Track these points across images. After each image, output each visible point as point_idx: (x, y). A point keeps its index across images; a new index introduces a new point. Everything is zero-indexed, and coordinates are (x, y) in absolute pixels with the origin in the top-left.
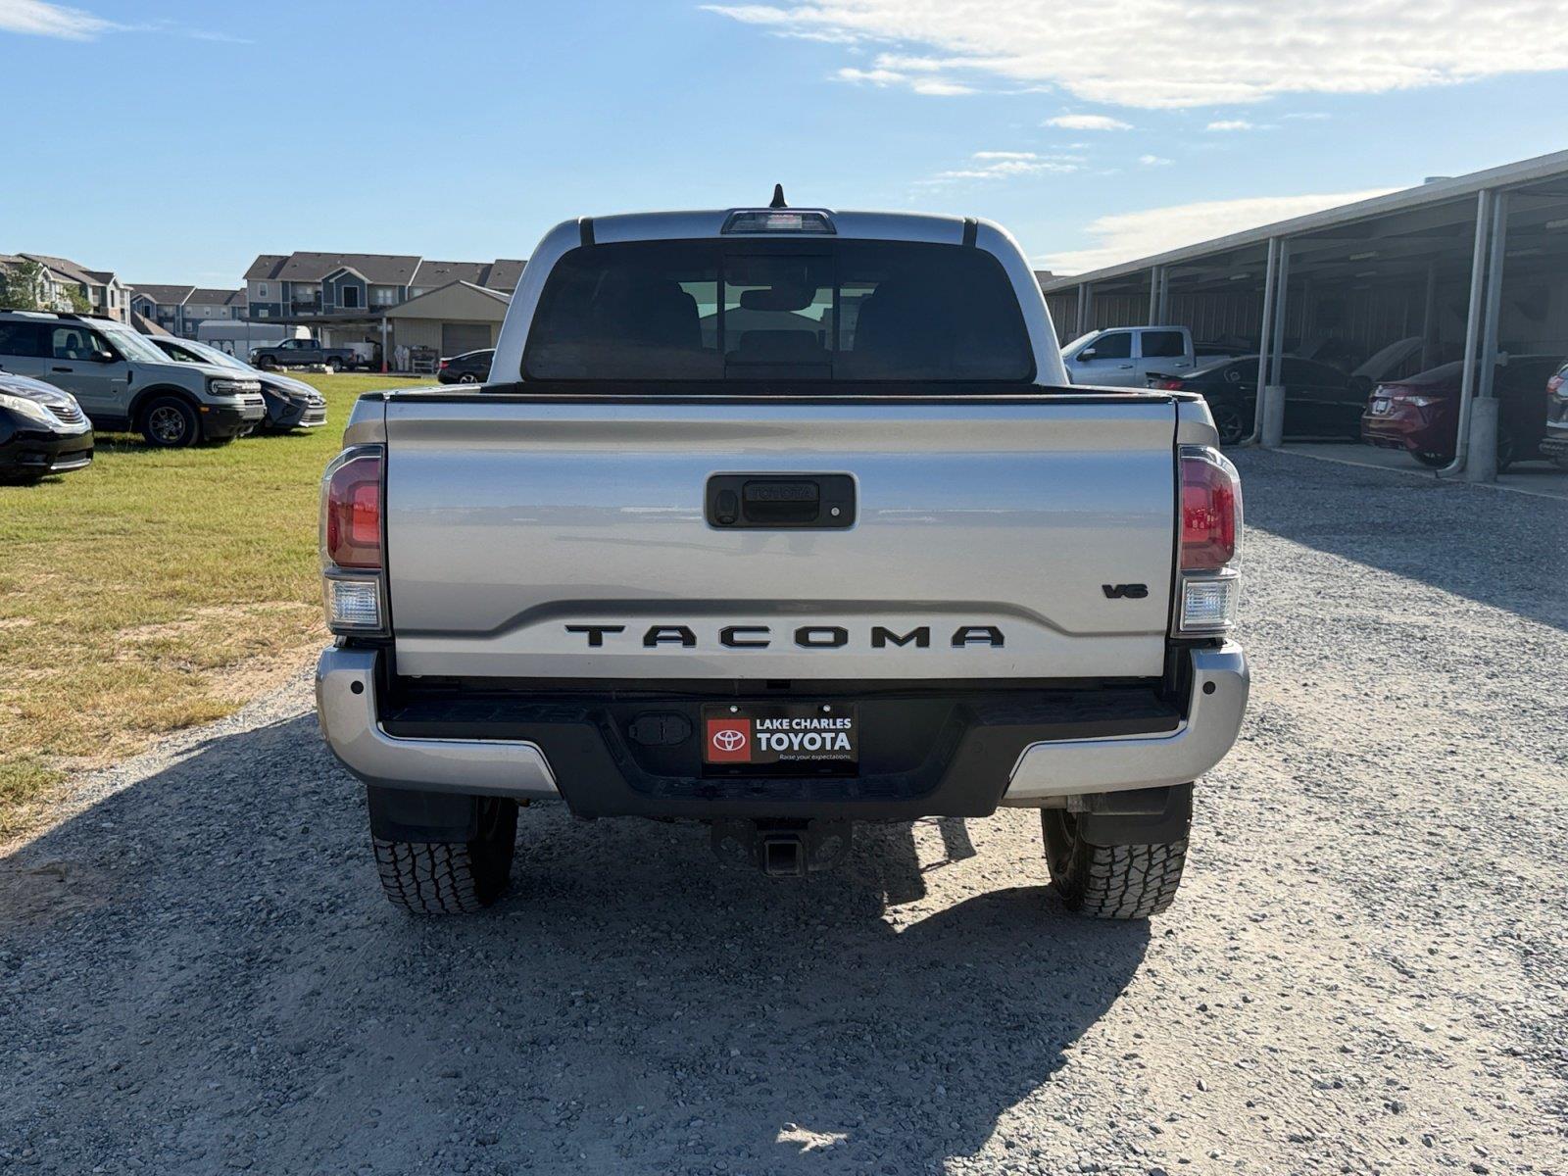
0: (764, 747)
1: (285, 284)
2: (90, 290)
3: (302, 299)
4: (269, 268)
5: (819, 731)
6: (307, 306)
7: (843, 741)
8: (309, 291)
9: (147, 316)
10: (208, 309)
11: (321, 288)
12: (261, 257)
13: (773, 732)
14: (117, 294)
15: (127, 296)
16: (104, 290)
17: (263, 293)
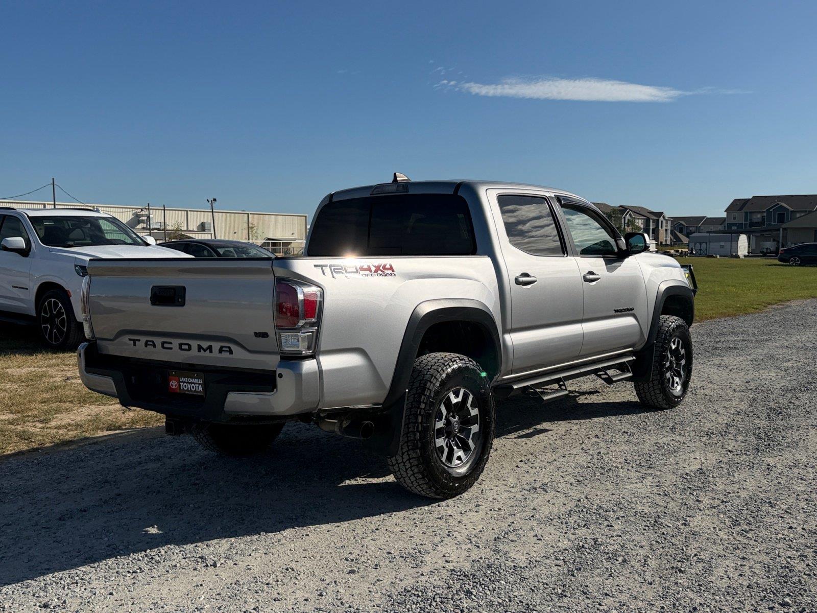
0: (182, 388)
1: (746, 213)
2: (651, 221)
3: (755, 220)
4: (738, 206)
5: (195, 384)
6: (757, 224)
7: (200, 388)
8: (759, 216)
9: (681, 232)
10: (712, 228)
11: (765, 214)
12: (736, 201)
13: (184, 382)
14: (664, 222)
15: (669, 223)
16: (658, 220)
17: (734, 218)
